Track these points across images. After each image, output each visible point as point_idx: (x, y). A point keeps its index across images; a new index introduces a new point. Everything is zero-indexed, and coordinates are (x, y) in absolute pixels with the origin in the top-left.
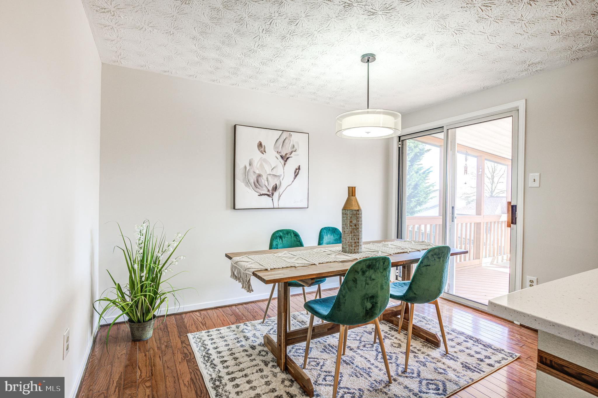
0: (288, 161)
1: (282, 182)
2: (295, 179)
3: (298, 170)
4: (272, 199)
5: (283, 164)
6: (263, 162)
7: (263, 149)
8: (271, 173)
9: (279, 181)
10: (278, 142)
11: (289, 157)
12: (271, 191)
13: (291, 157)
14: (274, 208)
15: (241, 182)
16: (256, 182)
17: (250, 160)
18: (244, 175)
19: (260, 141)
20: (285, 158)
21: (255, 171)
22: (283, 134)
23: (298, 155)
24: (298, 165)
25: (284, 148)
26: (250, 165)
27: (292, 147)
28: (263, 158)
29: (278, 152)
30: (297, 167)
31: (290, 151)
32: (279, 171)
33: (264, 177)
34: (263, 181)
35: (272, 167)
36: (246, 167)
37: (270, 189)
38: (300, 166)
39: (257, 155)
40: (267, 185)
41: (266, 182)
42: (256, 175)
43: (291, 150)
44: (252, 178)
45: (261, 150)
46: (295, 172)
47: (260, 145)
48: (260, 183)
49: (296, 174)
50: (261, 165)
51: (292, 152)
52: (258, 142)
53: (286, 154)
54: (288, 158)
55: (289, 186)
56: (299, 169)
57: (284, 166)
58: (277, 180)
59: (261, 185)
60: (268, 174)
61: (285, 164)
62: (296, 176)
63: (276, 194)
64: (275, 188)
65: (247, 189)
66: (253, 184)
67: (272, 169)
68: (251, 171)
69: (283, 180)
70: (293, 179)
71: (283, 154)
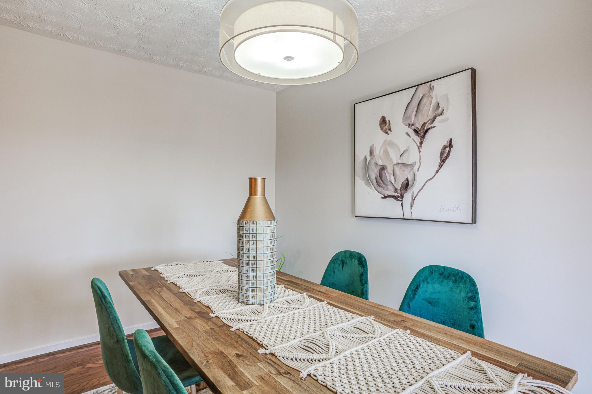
0: (428, 135)
1: (417, 174)
2: (441, 166)
3: (448, 149)
4: (402, 204)
5: (418, 143)
6: (387, 146)
8: (400, 162)
9: (412, 173)
10: (409, 108)
11: (429, 129)
12: (399, 191)
13: (434, 127)
14: (404, 219)
15: (361, 180)
16: (379, 178)
17: (370, 147)
18: (364, 171)
19: (383, 116)
20: (422, 132)
21: (377, 162)
22: (417, 92)
23: (447, 119)
24: (448, 139)
25: (419, 116)
26: (371, 153)
27: (435, 109)
28: (388, 140)
29: (409, 125)
30: (445, 143)
31: (431, 115)
32: (412, 157)
33: (390, 170)
34: (389, 175)
35: (400, 152)
36: (366, 159)
37: (399, 187)
38: (451, 140)
39: (380, 138)
40: (393, 181)
41: (392, 177)
42: (379, 168)
43: (434, 114)
44: (374, 173)
45: (385, 128)
46: (442, 154)
47: (383, 121)
48: (383, 179)
49: (444, 157)
50: (386, 152)
51: (435, 118)
52: (380, 118)
53: (424, 124)
54: (427, 131)
55: (430, 180)
56: (450, 145)
57: (421, 146)
58: (409, 171)
59: (385, 182)
60: (395, 163)
61: (421, 143)
62: (444, 160)
63: (408, 196)
64: (406, 186)
65: (367, 188)
66: (375, 181)
67: (401, 155)
68: (373, 162)
69: (418, 170)
70: (437, 167)
71: (418, 126)
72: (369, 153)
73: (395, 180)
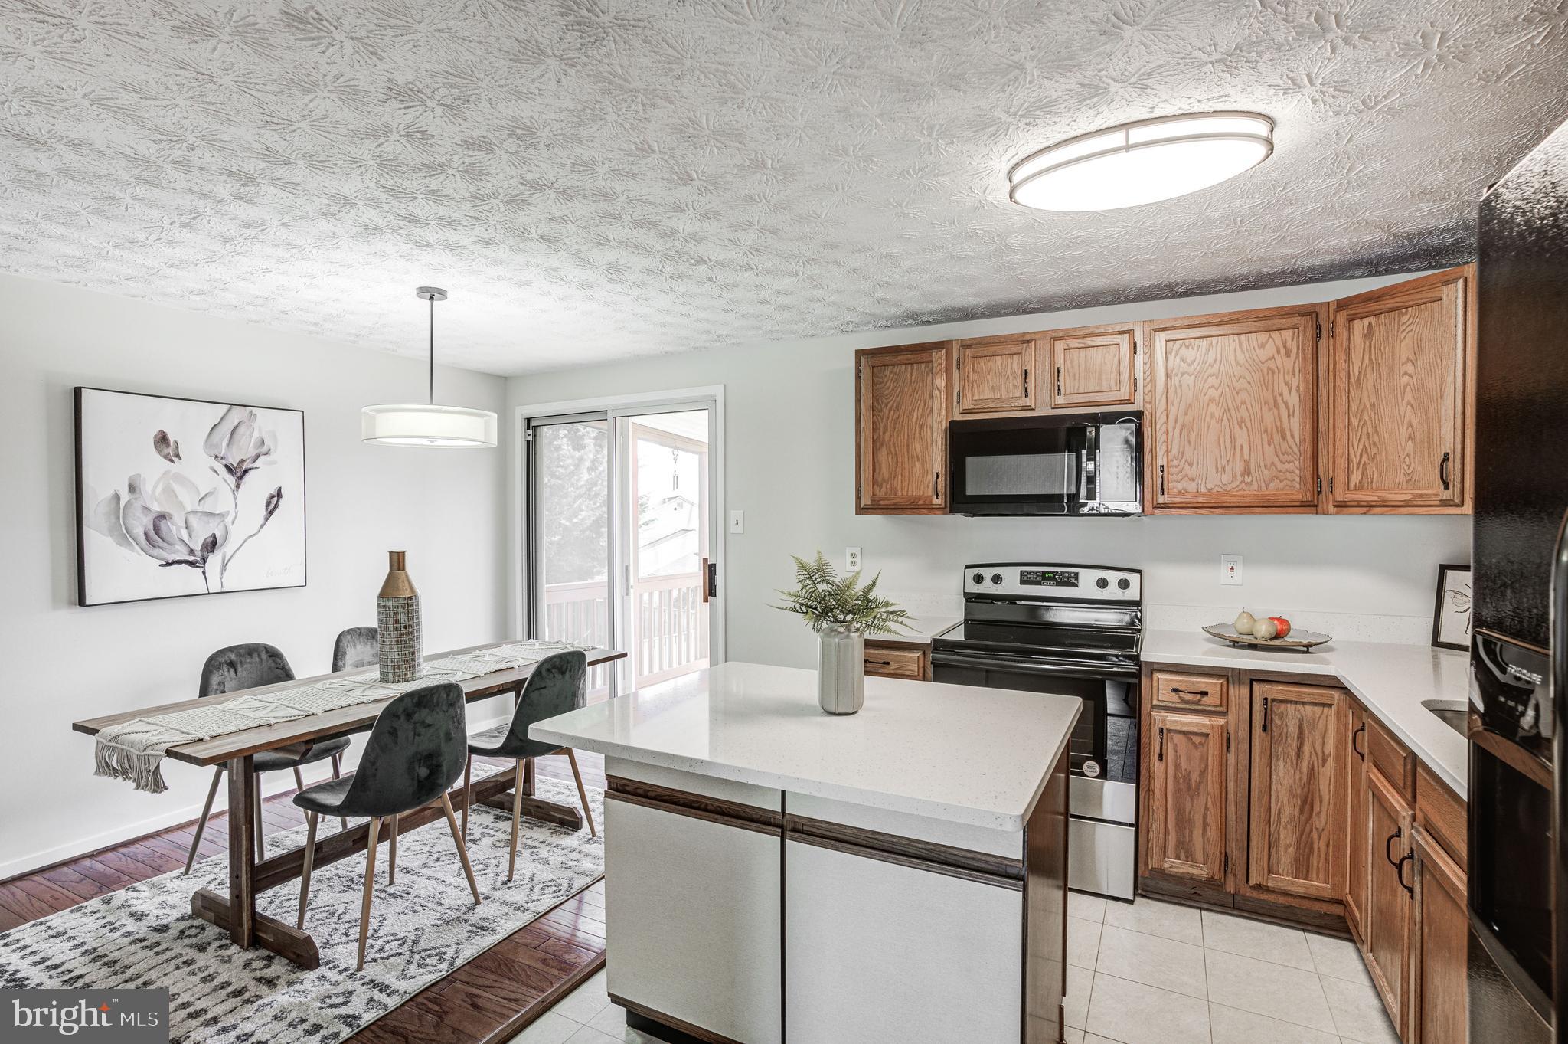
0: (247, 477)
1: (231, 528)
2: (267, 519)
3: (275, 499)
4: (204, 573)
5: (233, 486)
6: (171, 482)
7: (171, 450)
8: (199, 509)
9: (221, 526)
10: (216, 431)
11: (250, 469)
12: (199, 554)
13: (257, 468)
14: (209, 594)
15: (104, 535)
16: (152, 533)
17: (130, 478)
18: (113, 520)
19: (161, 431)
20: (239, 472)
21: (148, 505)
22: (230, 413)
23: (275, 462)
24: (276, 487)
25: (234, 448)
26: (132, 488)
27: (259, 445)
28: (173, 472)
29: (217, 457)
30: (273, 491)
31: (252, 452)
32: (223, 502)
33: (178, 519)
34: (175, 528)
35: (199, 494)
36: (117, 498)
37: (197, 546)
38: (280, 489)
39: (153, 467)
40: (186, 538)
41: (184, 531)
42: (151, 517)
43: (257, 452)
44: (140, 524)
45: (166, 452)
46: (268, 504)
47: (162, 440)
48: (163, 535)
49: (271, 507)
50: (169, 492)
51: (257, 456)
52: (155, 432)
53: (242, 461)
54: (246, 471)
55: (251, 536)
56: (279, 495)
57: (237, 491)
58: (216, 524)
59: (169, 540)
60: (189, 510)
61: (238, 486)
62: (271, 513)
63: (214, 561)
64: (212, 545)
65: (124, 551)
66: (142, 539)
67: (201, 499)
68: (138, 505)
69: (233, 523)
70: (262, 520)
71: (233, 461)
72: (127, 488)
73: (190, 536)
